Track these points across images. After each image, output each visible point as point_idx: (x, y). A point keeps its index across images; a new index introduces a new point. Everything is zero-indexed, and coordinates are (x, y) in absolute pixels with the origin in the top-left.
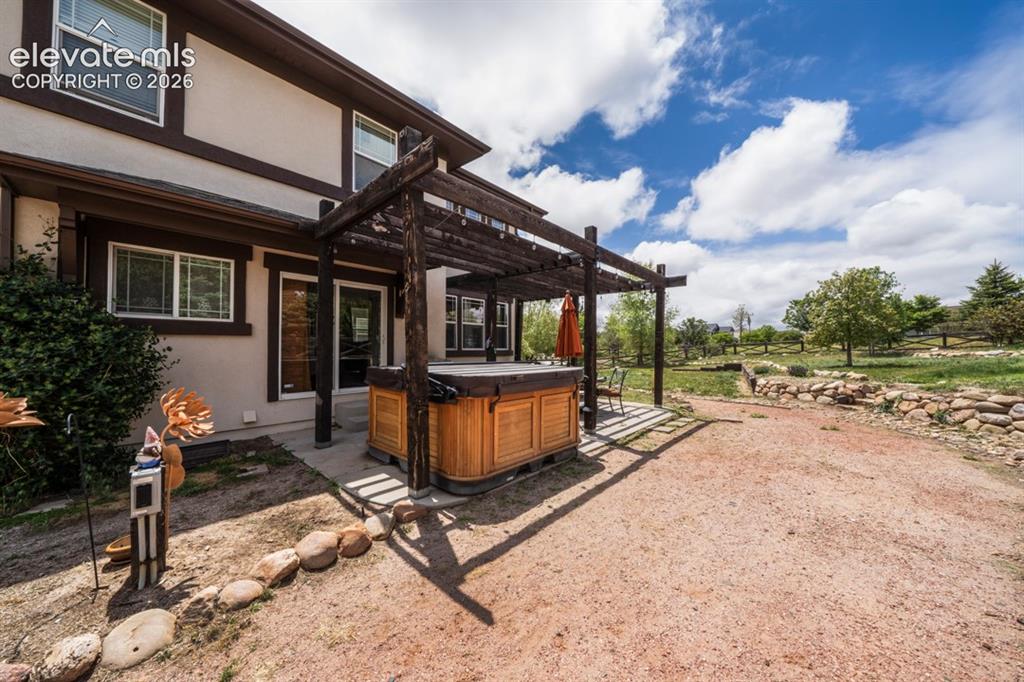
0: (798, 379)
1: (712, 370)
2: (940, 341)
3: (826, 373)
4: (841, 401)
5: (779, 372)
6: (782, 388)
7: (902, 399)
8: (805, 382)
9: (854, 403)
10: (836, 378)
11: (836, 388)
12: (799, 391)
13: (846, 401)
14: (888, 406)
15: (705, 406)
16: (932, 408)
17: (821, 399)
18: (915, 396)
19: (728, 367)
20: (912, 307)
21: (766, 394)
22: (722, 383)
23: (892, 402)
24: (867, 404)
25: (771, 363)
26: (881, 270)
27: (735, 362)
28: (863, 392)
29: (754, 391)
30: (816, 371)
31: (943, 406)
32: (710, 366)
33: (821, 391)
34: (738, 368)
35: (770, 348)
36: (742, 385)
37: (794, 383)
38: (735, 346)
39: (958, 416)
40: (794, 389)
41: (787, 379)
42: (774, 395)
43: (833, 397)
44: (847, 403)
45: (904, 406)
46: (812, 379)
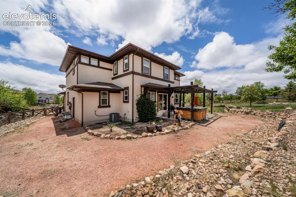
0: (238, 109)
1: (217, 107)
2: (276, 100)
3: (244, 108)
4: (246, 113)
5: (234, 108)
6: (235, 111)
7: (257, 113)
8: (240, 110)
9: (249, 114)
10: (246, 109)
11: (246, 111)
12: (238, 112)
13: (247, 113)
14: (254, 114)
15: (220, 114)
16: (261, 114)
17: (243, 113)
18: (259, 112)
19: (221, 106)
20: (273, 90)
21: (232, 112)
22: (221, 110)
23: (255, 113)
24: (251, 114)
25: (232, 105)
26: (261, 82)
27: (223, 105)
28: (251, 112)
29: (229, 111)
30: (242, 108)
31: (263, 114)
32: (216, 106)
33: (243, 112)
34: (224, 106)
35: (232, 101)
36: (226, 110)
37: (237, 110)
38: (223, 101)
39: (265, 115)
40: (237, 111)
41: (236, 109)
42: (233, 112)
43: (245, 113)
44: (248, 114)
45: (257, 114)
46: (241, 109)
